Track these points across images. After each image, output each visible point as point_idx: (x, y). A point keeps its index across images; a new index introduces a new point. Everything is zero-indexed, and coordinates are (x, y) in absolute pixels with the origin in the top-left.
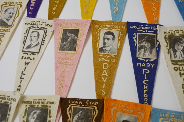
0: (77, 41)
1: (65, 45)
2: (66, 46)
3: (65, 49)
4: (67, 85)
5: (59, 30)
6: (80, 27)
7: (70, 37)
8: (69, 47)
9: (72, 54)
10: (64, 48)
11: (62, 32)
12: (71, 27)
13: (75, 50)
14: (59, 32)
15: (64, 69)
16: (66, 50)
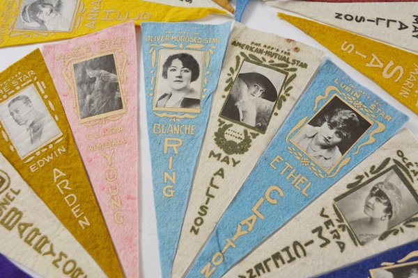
0: (117, 84)
1: (91, 101)
2: (95, 103)
3: (94, 110)
4: (132, 194)
5: (64, 71)
6: (113, 49)
7: (97, 79)
8: (102, 104)
9: (117, 118)
10: (92, 109)
11: (71, 73)
12: (91, 54)
13: (121, 107)
14: (64, 74)
15: (109, 159)
16: (100, 113)
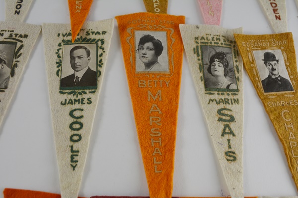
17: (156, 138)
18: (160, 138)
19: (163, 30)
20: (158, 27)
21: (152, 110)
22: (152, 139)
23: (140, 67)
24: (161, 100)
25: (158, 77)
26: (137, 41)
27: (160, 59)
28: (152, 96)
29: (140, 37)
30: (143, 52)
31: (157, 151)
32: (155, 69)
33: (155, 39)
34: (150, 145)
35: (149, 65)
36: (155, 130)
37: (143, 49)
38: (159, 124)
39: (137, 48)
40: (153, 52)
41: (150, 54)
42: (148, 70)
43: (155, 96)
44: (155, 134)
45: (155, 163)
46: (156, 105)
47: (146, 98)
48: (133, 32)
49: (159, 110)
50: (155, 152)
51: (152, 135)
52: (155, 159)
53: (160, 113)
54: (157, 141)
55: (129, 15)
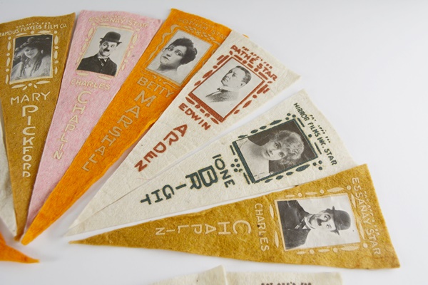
17: (111, 137)
18: (115, 139)
19: (210, 41)
20: (206, 36)
21: (131, 110)
22: (107, 136)
23: (154, 66)
24: (148, 105)
25: (164, 83)
26: (173, 40)
27: (182, 67)
28: (143, 97)
29: (178, 38)
30: (169, 53)
31: (102, 149)
32: (168, 74)
33: (192, 46)
34: (100, 140)
35: (164, 67)
36: (117, 130)
37: (172, 50)
38: (126, 126)
39: (167, 46)
40: (180, 58)
41: (174, 57)
42: (160, 72)
43: (145, 99)
44: (114, 133)
45: (90, 159)
46: (139, 108)
47: (135, 96)
48: (175, 30)
49: (137, 114)
50: (99, 150)
51: (110, 132)
52: (94, 155)
53: (137, 117)
54: (109, 140)
55: (186, 14)
